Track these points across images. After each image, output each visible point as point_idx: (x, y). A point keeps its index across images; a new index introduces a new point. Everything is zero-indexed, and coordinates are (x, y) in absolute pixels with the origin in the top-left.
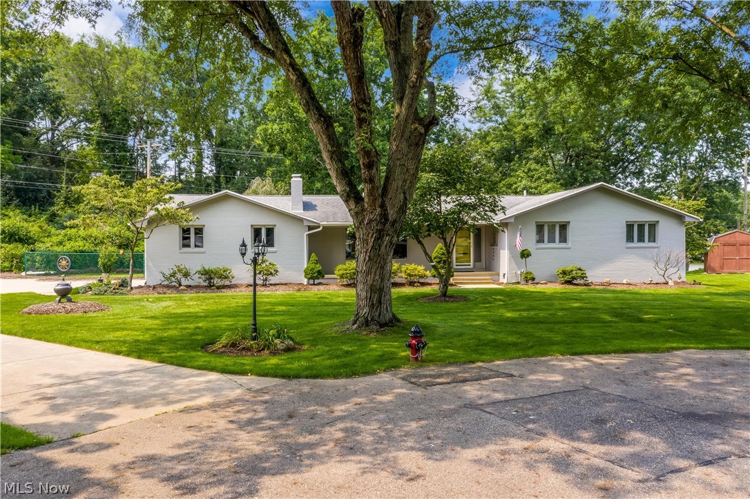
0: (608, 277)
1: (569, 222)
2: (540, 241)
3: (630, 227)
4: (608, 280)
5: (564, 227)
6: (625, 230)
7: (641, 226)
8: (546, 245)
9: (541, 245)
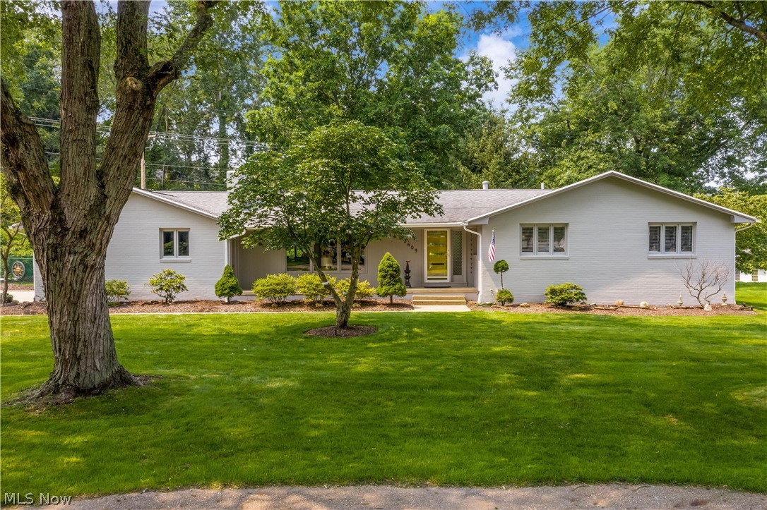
0: (622, 298)
1: (567, 224)
2: (527, 248)
3: (654, 230)
4: (621, 301)
5: (560, 232)
6: (646, 235)
7: (671, 230)
8: (535, 254)
9: (529, 255)
